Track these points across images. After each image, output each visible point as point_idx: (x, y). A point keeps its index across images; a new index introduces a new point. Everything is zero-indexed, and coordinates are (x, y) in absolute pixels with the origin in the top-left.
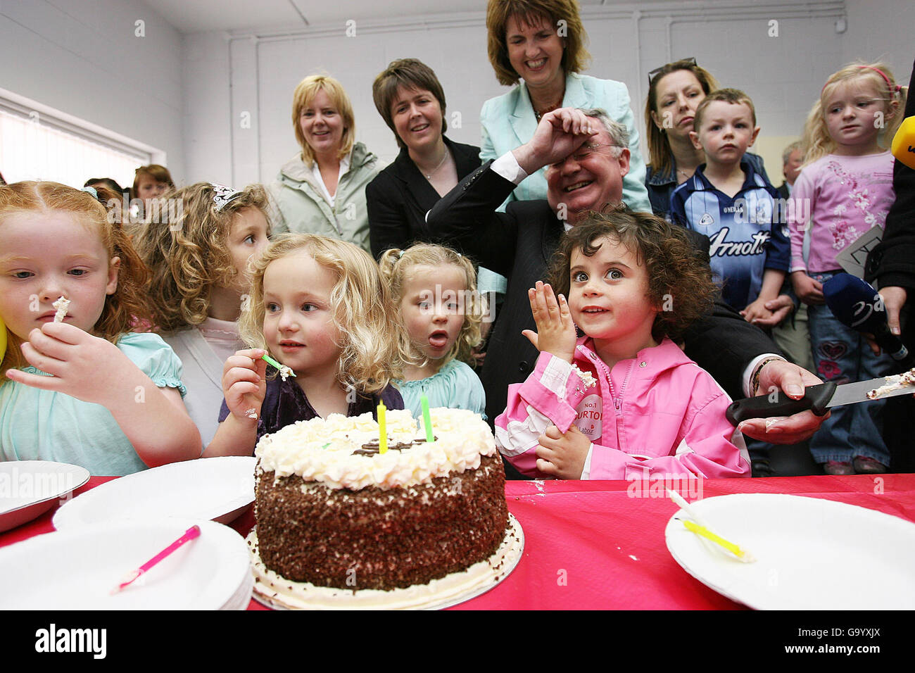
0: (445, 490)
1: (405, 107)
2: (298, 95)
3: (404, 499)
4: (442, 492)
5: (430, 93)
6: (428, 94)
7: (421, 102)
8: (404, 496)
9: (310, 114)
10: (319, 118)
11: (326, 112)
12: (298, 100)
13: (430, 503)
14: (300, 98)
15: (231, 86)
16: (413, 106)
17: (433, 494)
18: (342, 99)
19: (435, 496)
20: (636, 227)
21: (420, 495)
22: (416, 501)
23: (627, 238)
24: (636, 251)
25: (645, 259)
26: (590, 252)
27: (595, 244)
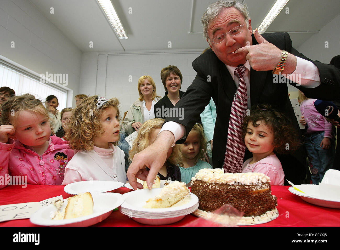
0: (216, 187)
1: (171, 79)
2: (140, 81)
3: (205, 185)
4: (215, 187)
5: (179, 77)
6: (178, 77)
7: (176, 79)
8: (206, 184)
9: (143, 85)
10: (146, 86)
11: (148, 84)
12: (139, 82)
13: (211, 188)
14: (140, 82)
15: (97, 69)
16: (173, 79)
17: (212, 186)
18: (152, 81)
19: (213, 187)
20: (273, 119)
21: (209, 186)
22: (208, 186)
23: (269, 123)
24: (271, 128)
25: (274, 131)
26: (256, 126)
27: (258, 123)
